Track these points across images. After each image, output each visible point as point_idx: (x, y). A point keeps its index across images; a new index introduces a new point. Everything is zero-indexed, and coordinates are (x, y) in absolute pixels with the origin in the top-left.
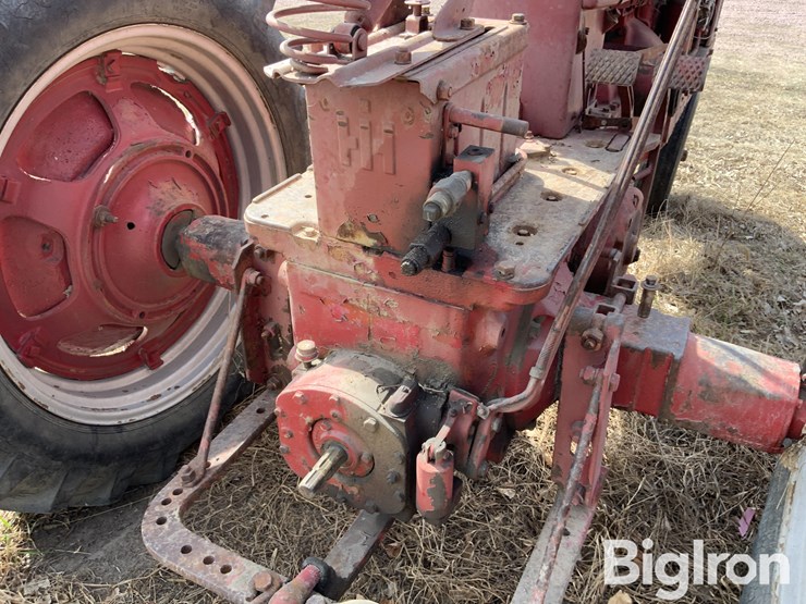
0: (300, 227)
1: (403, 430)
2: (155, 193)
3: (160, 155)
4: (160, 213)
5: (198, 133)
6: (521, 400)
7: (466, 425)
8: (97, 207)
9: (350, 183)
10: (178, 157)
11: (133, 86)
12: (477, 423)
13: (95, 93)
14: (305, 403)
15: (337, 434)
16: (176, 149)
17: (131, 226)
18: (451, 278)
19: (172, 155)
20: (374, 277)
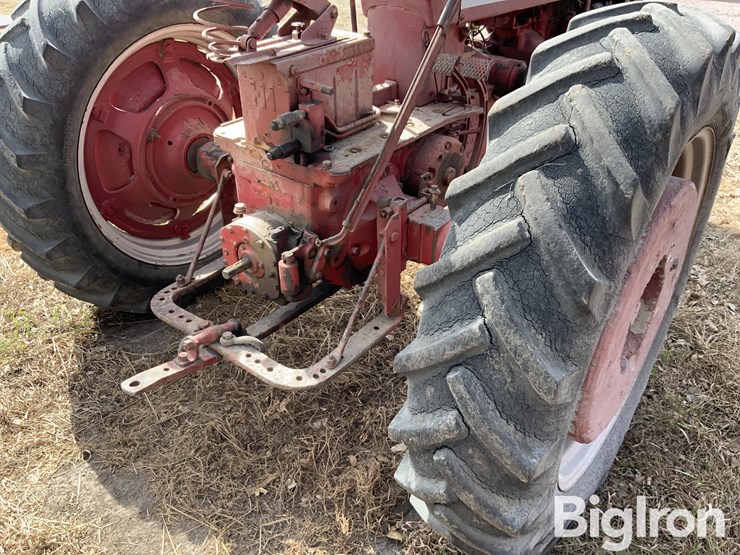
0: (239, 140)
1: (275, 247)
2: (187, 125)
3: (192, 103)
4: (187, 137)
5: (222, 92)
6: (337, 238)
7: (308, 249)
8: (150, 129)
9: (257, 115)
10: (204, 105)
11: (181, 60)
12: (315, 249)
13: (157, 63)
14: (232, 232)
15: (248, 251)
16: (203, 100)
17: (170, 143)
18: (304, 168)
19: (200, 103)
20: (271, 168)
